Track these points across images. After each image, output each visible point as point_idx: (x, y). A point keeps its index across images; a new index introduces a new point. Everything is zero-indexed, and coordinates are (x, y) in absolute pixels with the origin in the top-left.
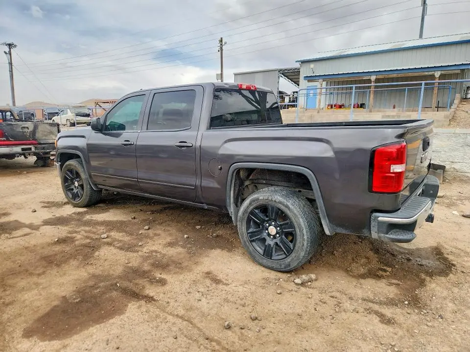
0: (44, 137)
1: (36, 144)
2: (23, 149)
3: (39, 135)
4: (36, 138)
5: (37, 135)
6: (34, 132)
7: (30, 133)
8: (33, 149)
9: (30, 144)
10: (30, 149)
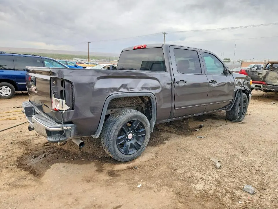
0: (271, 81)
1: (264, 84)
2: (256, 86)
3: (268, 79)
4: (266, 80)
5: (266, 79)
6: (265, 77)
7: (262, 77)
8: (262, 87)
9: (261, 84)
10: (260, 87)
